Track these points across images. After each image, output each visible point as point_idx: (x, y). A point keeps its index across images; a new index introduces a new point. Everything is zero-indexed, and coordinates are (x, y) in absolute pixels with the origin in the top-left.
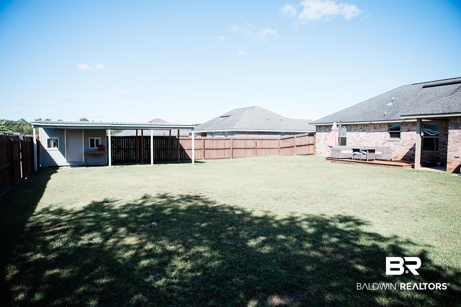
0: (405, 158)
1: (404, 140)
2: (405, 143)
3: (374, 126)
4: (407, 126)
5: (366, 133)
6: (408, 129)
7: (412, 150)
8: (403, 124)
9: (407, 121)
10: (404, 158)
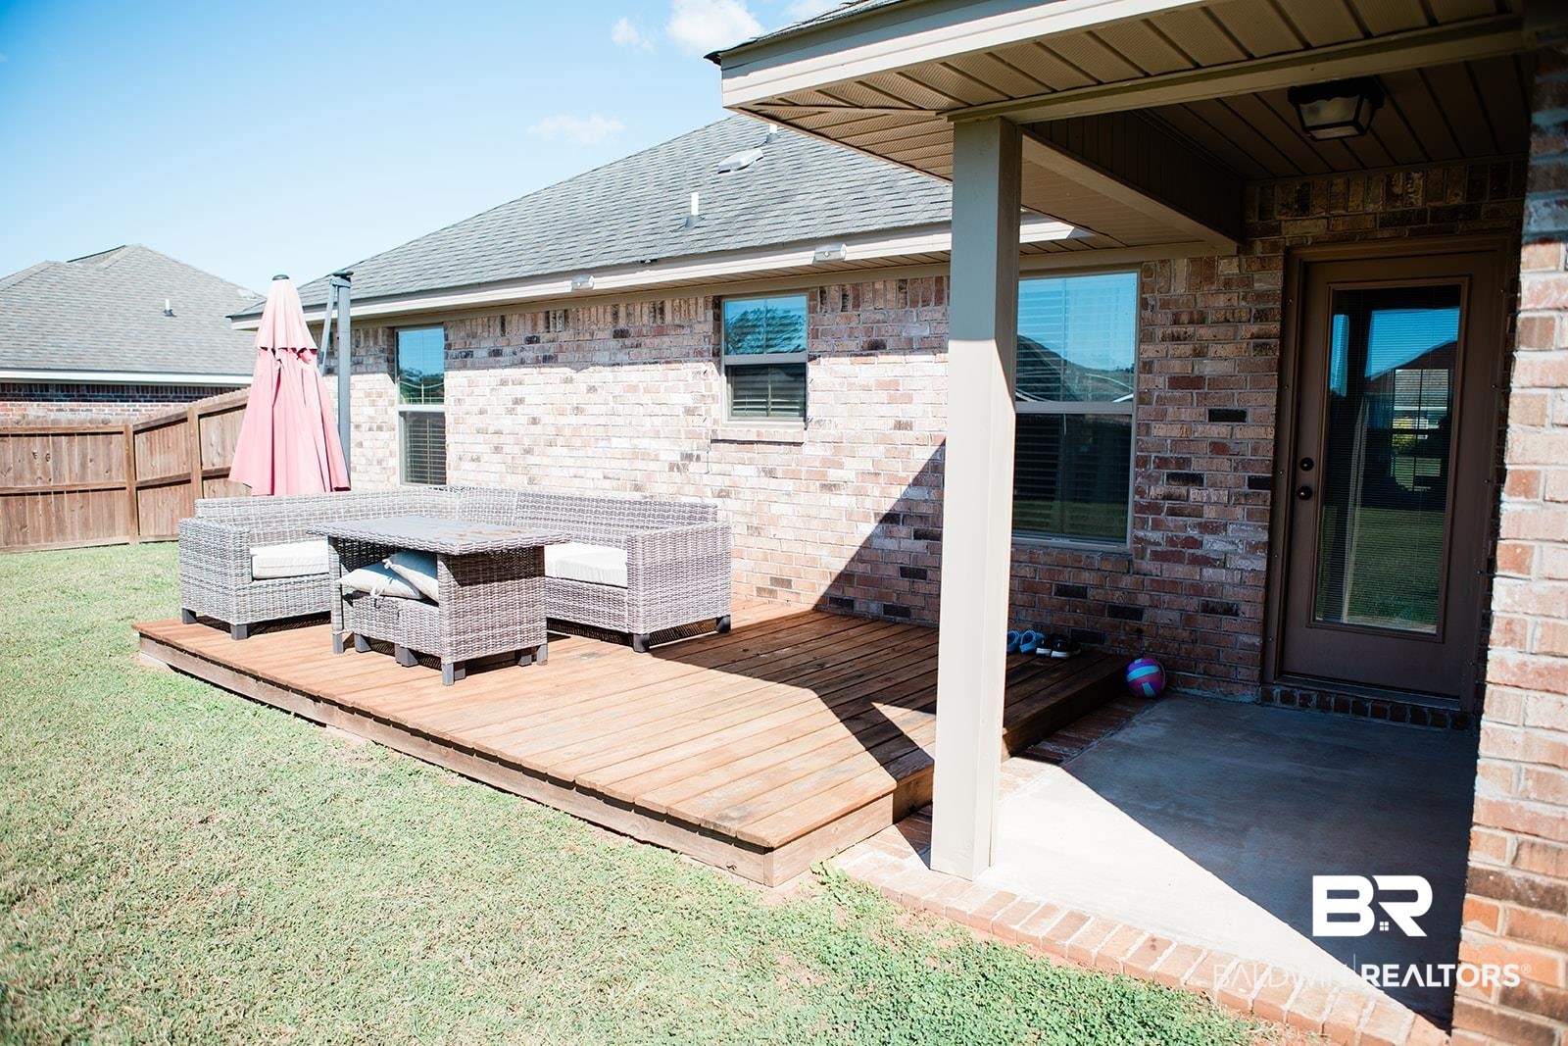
0: (849, 593)
1: (832, 433)
2: (840, 466)
3: (616, 315)
4: (856, 306)
5: (568, 381)
6: (868, 331)
7: (902, 530)
8: (823, 292)
9: (852, 253)
10: (838, 594)
